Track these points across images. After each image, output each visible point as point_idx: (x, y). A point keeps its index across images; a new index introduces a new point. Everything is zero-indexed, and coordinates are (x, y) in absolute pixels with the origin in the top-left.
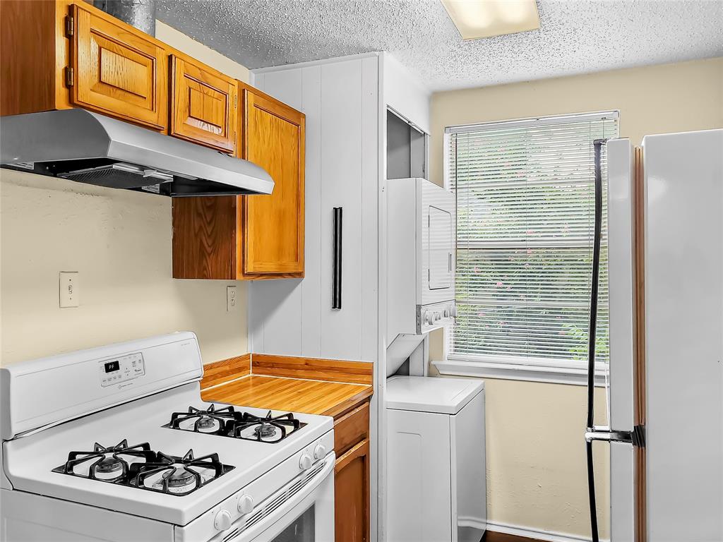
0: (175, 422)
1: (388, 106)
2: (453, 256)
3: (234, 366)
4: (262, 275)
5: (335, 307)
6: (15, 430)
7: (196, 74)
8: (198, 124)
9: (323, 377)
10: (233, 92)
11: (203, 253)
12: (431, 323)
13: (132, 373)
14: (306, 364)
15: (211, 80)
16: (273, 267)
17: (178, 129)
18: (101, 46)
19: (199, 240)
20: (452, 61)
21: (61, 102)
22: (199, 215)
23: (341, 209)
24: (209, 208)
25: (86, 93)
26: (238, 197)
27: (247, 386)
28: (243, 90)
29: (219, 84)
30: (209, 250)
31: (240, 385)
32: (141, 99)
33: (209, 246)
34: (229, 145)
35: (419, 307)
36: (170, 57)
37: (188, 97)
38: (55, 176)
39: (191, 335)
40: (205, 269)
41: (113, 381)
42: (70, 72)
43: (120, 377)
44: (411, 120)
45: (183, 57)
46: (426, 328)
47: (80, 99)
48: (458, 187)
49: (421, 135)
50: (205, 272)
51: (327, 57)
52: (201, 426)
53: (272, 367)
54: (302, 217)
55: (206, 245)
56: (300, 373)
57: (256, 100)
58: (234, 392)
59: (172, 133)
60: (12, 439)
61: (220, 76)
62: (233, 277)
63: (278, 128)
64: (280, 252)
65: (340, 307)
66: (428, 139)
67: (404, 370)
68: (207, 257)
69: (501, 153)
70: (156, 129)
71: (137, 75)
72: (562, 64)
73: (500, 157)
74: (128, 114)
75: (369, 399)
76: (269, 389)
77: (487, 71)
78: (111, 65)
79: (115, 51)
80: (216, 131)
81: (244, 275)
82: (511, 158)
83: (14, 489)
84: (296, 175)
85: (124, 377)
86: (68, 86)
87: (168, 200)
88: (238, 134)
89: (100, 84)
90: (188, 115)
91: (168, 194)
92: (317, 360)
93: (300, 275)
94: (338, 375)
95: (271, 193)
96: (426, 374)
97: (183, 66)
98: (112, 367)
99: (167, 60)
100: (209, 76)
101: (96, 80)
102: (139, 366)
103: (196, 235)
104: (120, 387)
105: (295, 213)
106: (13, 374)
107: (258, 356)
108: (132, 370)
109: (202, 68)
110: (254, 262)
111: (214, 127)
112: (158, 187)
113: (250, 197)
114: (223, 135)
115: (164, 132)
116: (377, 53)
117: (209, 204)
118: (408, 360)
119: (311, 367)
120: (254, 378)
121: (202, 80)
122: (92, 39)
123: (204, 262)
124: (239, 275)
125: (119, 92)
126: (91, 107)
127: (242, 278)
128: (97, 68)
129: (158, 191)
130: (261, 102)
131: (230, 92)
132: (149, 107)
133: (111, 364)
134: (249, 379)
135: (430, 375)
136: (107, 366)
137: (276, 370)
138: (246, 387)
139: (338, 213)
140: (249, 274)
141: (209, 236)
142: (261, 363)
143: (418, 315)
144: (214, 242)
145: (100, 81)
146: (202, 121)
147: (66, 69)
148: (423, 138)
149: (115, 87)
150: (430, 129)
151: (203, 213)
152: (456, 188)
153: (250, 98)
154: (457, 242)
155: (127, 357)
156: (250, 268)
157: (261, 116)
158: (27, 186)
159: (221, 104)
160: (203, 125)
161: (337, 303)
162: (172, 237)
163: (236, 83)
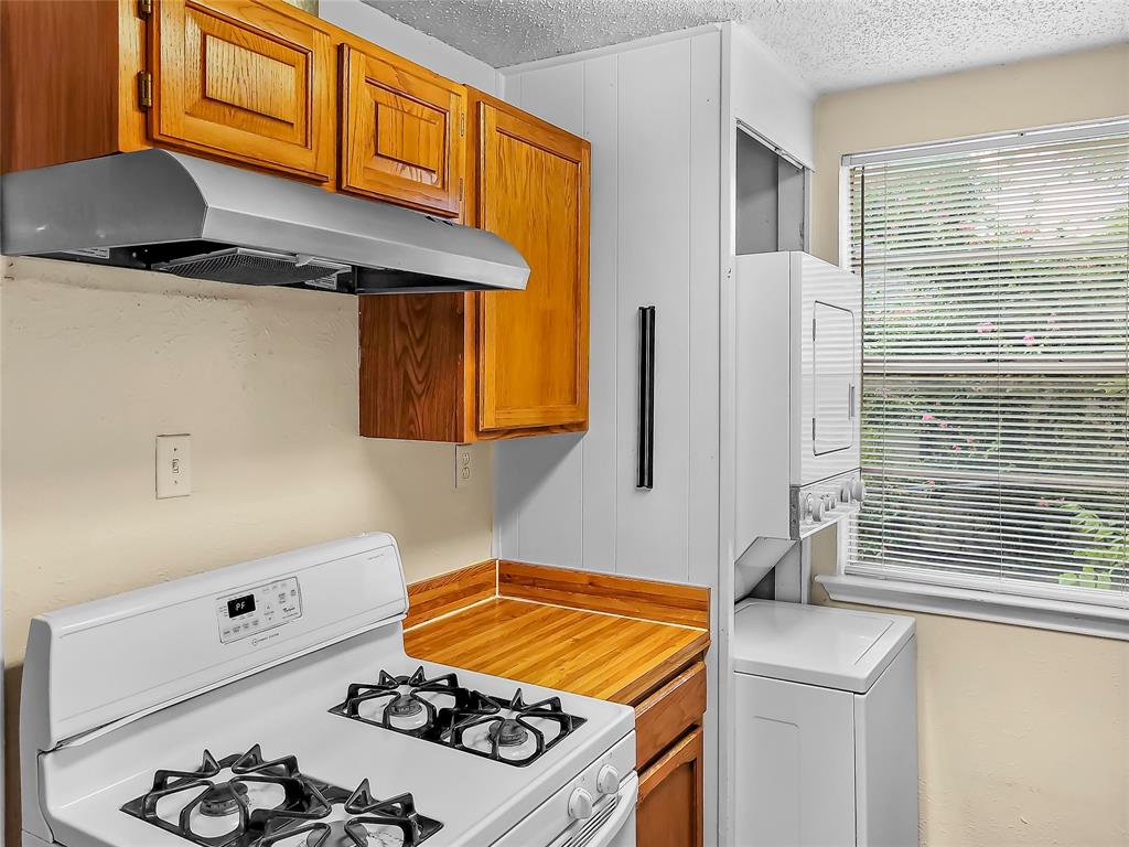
0: (351, 706)
1: (739, 122)
2: (858, 392)
3: (468, 584)
4: (511, 431)
5: (641, 484)
6: (57, 734)
7: (387, 76)
8: (389, 168)
9: (620, 608)
10: (459, 107)
11: (408, 396)
12: (817, 519)
13: (279, 616)
14: (590, 584)
15: (417, 87)
16: (533, 416)
17: (354, 179)
18: (206, 30)
19: (402, 371)
20: (858, 33)
21: (130, 137)
22: (403, 326)
23: (652, 310)
24: (419, 314)
25: (175, 119)
26: (468, 295)
27: (490, 621)
28: (477, 102)
29: (433, 95)
30: (419, 388)
31: (478, 617)
32: (283, 127)
33: (419, 383)
34: (449, 203)
35: (795, 490)
36: (340, 49)
37: (373, 120)
38: (148, 268)
39: (387, 539)
40: (412, 422)
41: (242, 632)
42: (146, 82)
43: (256, 623)
44: (780, 145)
45: (365, 48)
46: (808, 529)
47: (164, 131)
48: (865, 262)
49: (798, 171)
50: (412, 427)
51: (630, 38)
52: (397, 712)
53: (534, 585)
54: (584, 327)
55: (414, 382)
56: (580, 598)
57: (499, 121)
58: (464, 634)
59: (344, 186)
60: (54, 750)
61: (434, 79)
62: (458, 438)
63: (541, 167)
64: (544, 388)
65: (650, 485)
66: (811, 178)
67: (766, 588)
68: (416, 401)
69: (930, 194)
70: (315, 181)
71: (276, 82)
72: (1077, 26)
73: (928, 201)
74: (259, 156)
75: (702, 655)
76: (526, 628)
77: (924, 47)
78: (225, 66)
79: (236, 41)
80: (427, 179)
81: (478, 433)
82: (947, 202)
83: (55, 842)
84: (573, 250)
85: (263, 623)
86: (144, 108)
87: (352, 301)
88: (467, 184)
89: (205, 103)
90: (373, 152)
91: (351, 291)
92: (608, 578)
93: (581, 426)
94: (648, 607)
95: (524, 288)
96: (805, 598)
97: (363, 64)
98: (242, 606)
99: (334, 53)
100: (412, 79)
101: (198, 95)
102: (291, 601)
103: (397, 364)
104: (255, 642)
105: (571, 318)
106: (56, 630)
107: (509, 564)
108: (278, 608)
109: (398, 65)
110: (496, 409)
111: (423, 172)
112: (335, 280)
113: (487, 296)
114: (439, 186)
115: (329, 186)
116: (718, 25)
117: (418, 307)
118: (773, 571)
119: (599, 589)
120: (503, 602)
121: (398, 86)
122: (189, 20)
123: (411, 410)
124: (468, 435)
125: (242, 115)
126: (188, 145)
127: (474, 438)
128: (199, 72)
129: (335, 287)
130: (510, 123)
131: (452, 107)
132: (300, 139)
133: (239, 601)
134: (492, 606)
135: (813, 601)
136: (232, 605)
137: (540, 591)
138: (486, 624)
139: (647, 318)
140: (488, 432)
141: (419, 365)
142: (514, 577)
143: (794, 503)
144: (426, 375)
145: (204, 97)
146: (401, 162)
147: (139, 77)
148: (800, 177)
149: (233, 106)
150: (814, 161)
151: (407, 321)
152: (862, 265)
153: (489, 117)
154: (863, 361)
155: (270, 587)
156: (488, 421)
157: (510, 147)
158: (97, 288)
159: (435, 130)
160: (403, 168)
161: (645, 478)
162: (358, 366)
163: (464, 92)
